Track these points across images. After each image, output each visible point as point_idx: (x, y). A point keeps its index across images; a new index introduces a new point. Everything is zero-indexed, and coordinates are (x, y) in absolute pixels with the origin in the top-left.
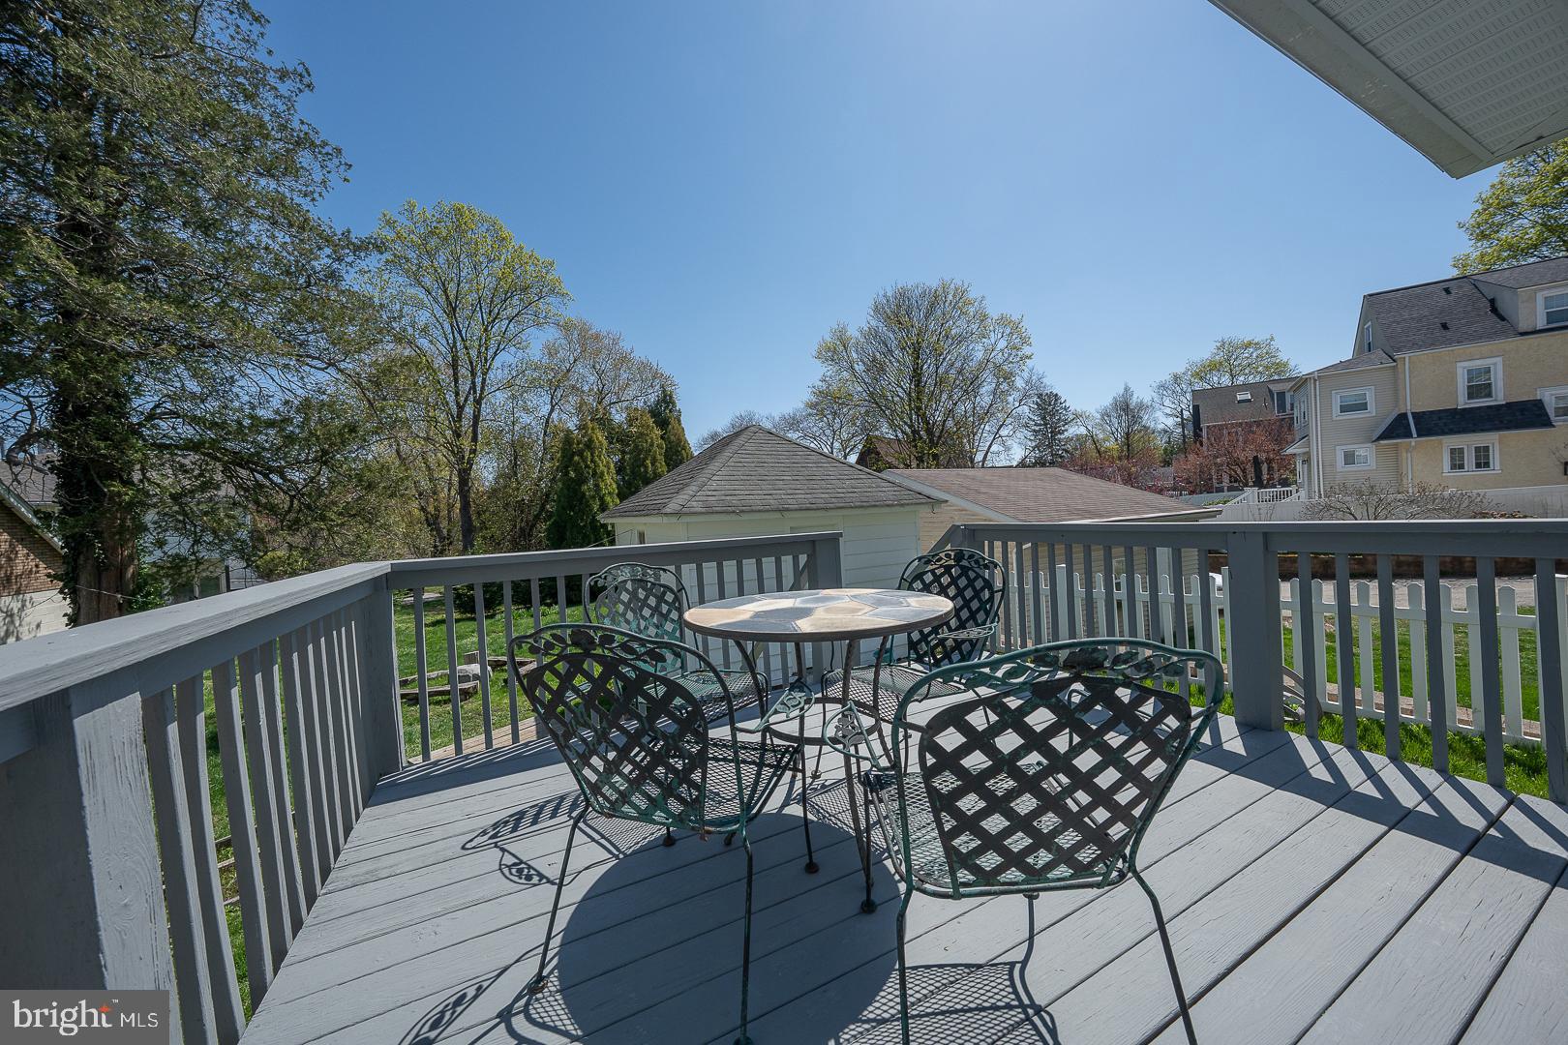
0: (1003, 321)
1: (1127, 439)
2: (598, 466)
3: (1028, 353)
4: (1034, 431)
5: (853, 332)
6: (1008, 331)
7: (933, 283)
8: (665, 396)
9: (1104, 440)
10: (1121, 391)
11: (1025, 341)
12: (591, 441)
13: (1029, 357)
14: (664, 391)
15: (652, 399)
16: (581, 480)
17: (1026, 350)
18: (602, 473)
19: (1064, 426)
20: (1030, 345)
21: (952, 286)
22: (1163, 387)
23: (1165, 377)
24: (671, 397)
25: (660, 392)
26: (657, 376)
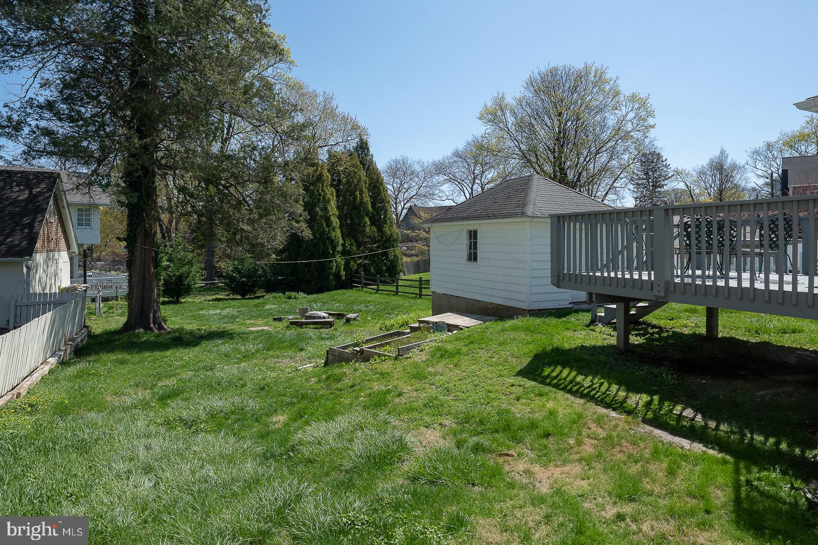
0: (633, 98)
1: (721, 195)
2: (325, 194)
3: (652, 123)
4: (638, 184)
5: (510, 100)
6: (637, 106)
7: (579, 66)
8: (362, 143)
9: (700, 195)
10: (718, 153)
11: (650, 114)
12: (321, 174)
13: (653, 127)
14: (361, 140)
15: (352, 144)
17: (651, 121)
18: (329, 200)
19: (664, 180)
20: (654, 117)
21: (593, 69)
22: (757, 152)
23: (760, 145)
24: (366, 144)
25: (357, 140)
26: (355, 127)
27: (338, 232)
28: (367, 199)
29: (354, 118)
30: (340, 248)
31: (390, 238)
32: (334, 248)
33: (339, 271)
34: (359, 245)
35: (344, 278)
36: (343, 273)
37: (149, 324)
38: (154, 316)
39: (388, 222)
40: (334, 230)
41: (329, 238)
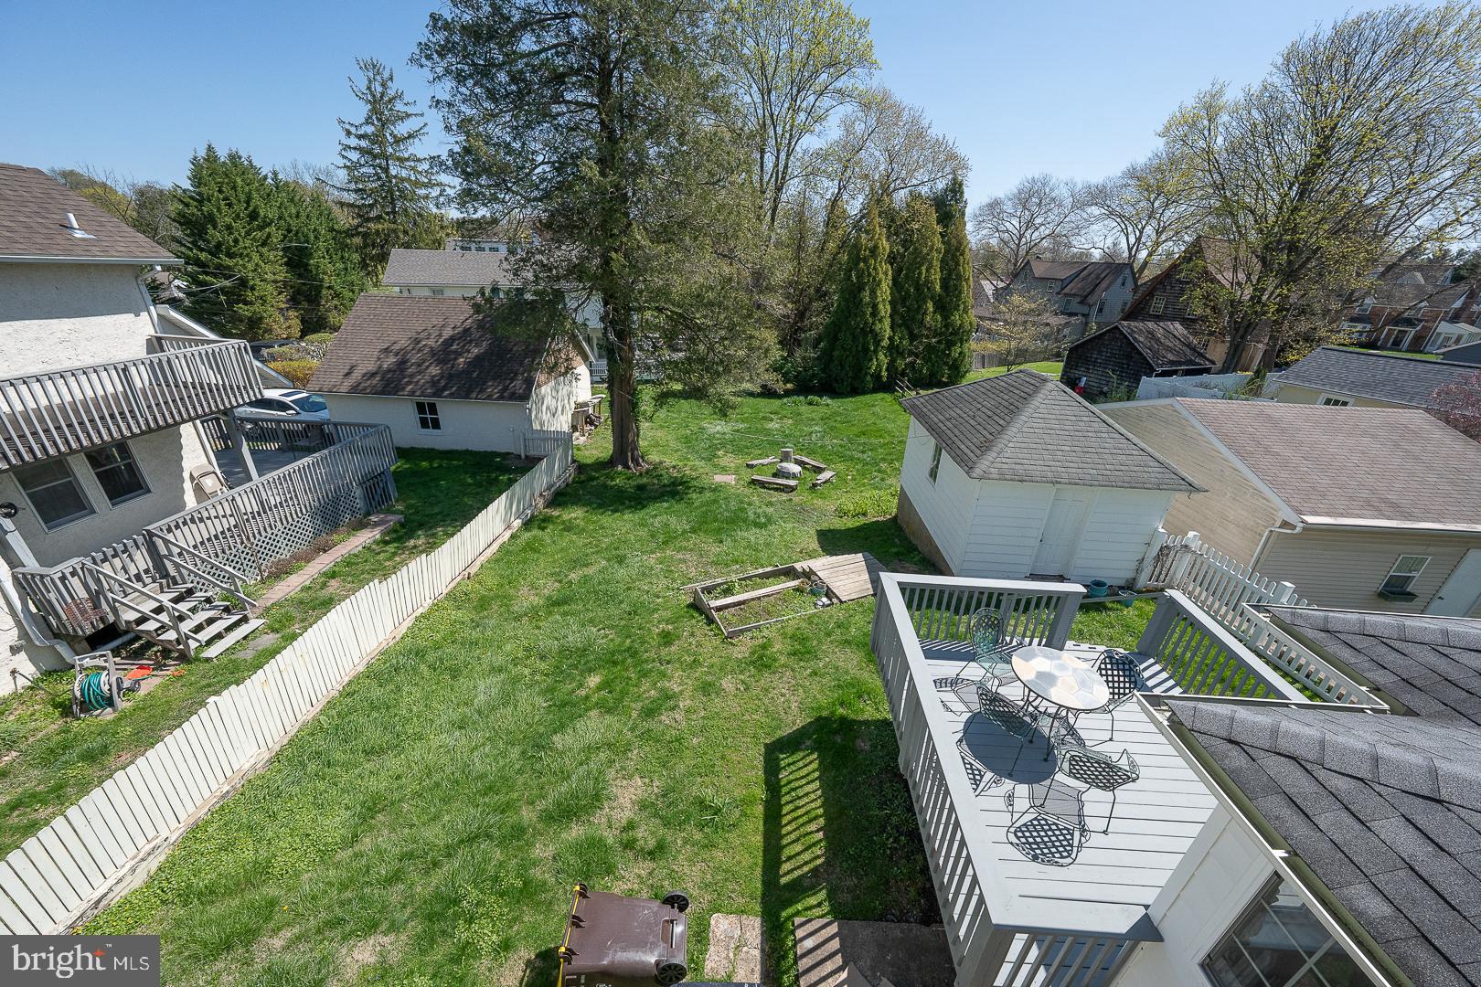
8: (956, 183)
12: (876, 247)
14: (955, 177)
15: (941, 185)
16: (861, 288)
18: (880, 281)
24: (961, 185)
25: (950, 177)
26: (952, 157)
27: (887, 322)
28: (936, 276)
29: (951, 143)
30: (885, 343)
31: (959, 329)
32: (877, 343)
33: (881, 371)
34: (913, 337)
35: (885, 379)
36: (884, 374)
37: (627, 461)
38: (632, 455)
39: (962, 307)
40: (880, 321)
41: (872, 331)
